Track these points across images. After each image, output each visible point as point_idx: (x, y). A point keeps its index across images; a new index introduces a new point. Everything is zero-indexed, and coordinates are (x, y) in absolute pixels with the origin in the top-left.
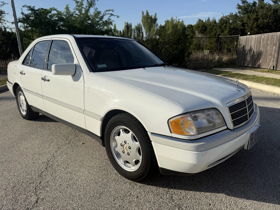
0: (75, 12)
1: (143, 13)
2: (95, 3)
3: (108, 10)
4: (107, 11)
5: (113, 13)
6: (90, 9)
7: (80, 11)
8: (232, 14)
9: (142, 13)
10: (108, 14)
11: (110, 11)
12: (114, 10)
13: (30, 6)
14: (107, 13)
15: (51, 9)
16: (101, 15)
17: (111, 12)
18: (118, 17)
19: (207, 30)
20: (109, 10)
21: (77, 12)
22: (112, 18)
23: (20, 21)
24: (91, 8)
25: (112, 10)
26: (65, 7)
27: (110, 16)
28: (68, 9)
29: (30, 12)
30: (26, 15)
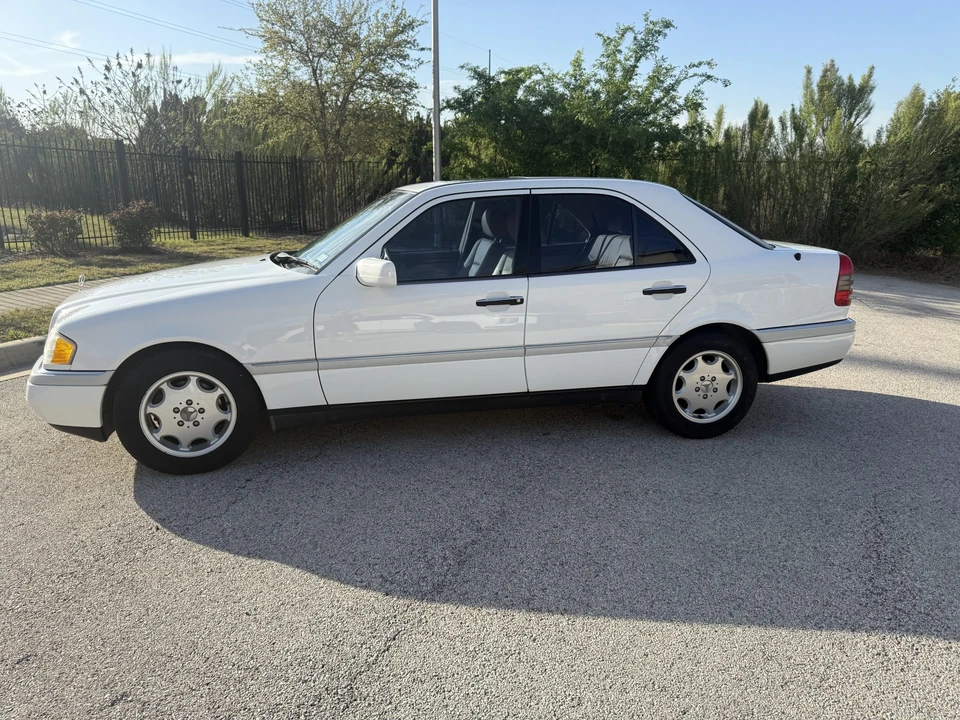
0: (595, 75)
1: (809, 72)
2: (656, 44)
3: (697, 62)
4: (694, 66)
5: (711, 73)
6: (638, 64)
7: (612, 70)
9: (805, 71)
10: (695, 75)
11: (702, 66)
13: (478, 67)
14: (691, 72)
15: (530, 72)
16: (669, 81)
17: (704, 69)
18: (726, 83)
20: (700, 64)
21: (603, 75)
22: (708, 88)
23: (449, 106)
24: (643, 58)
25: (709, 64)
26: (573, 58)
27: (702, 82)
28: (579, 66)
29: (475, 82)
30: (464, 94)
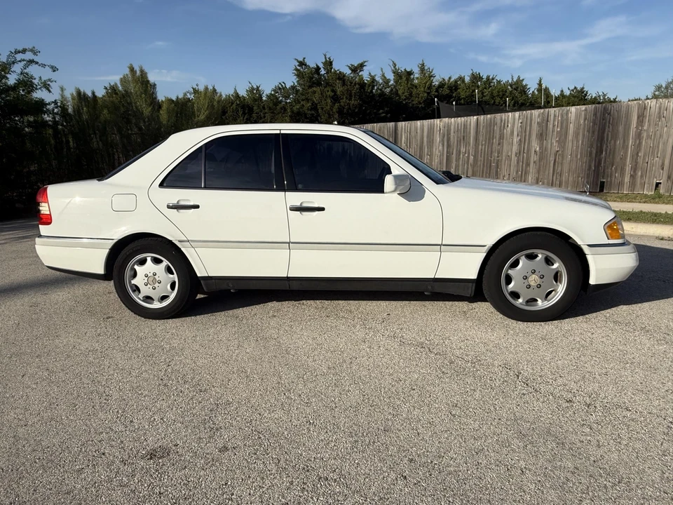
3: (21, 49)
4: (19, 52)
5: (36, 59)
8: (283, 85)
10: (22, 60)
11: (27, 53)
12: (37, 48)
14: (19, 57)
17: (29, 56)
18: (54, 69)
19: (227, 112)
20: (24, 51)
22: (33, 71)
25: (32, 51)
27: (27, 66)
